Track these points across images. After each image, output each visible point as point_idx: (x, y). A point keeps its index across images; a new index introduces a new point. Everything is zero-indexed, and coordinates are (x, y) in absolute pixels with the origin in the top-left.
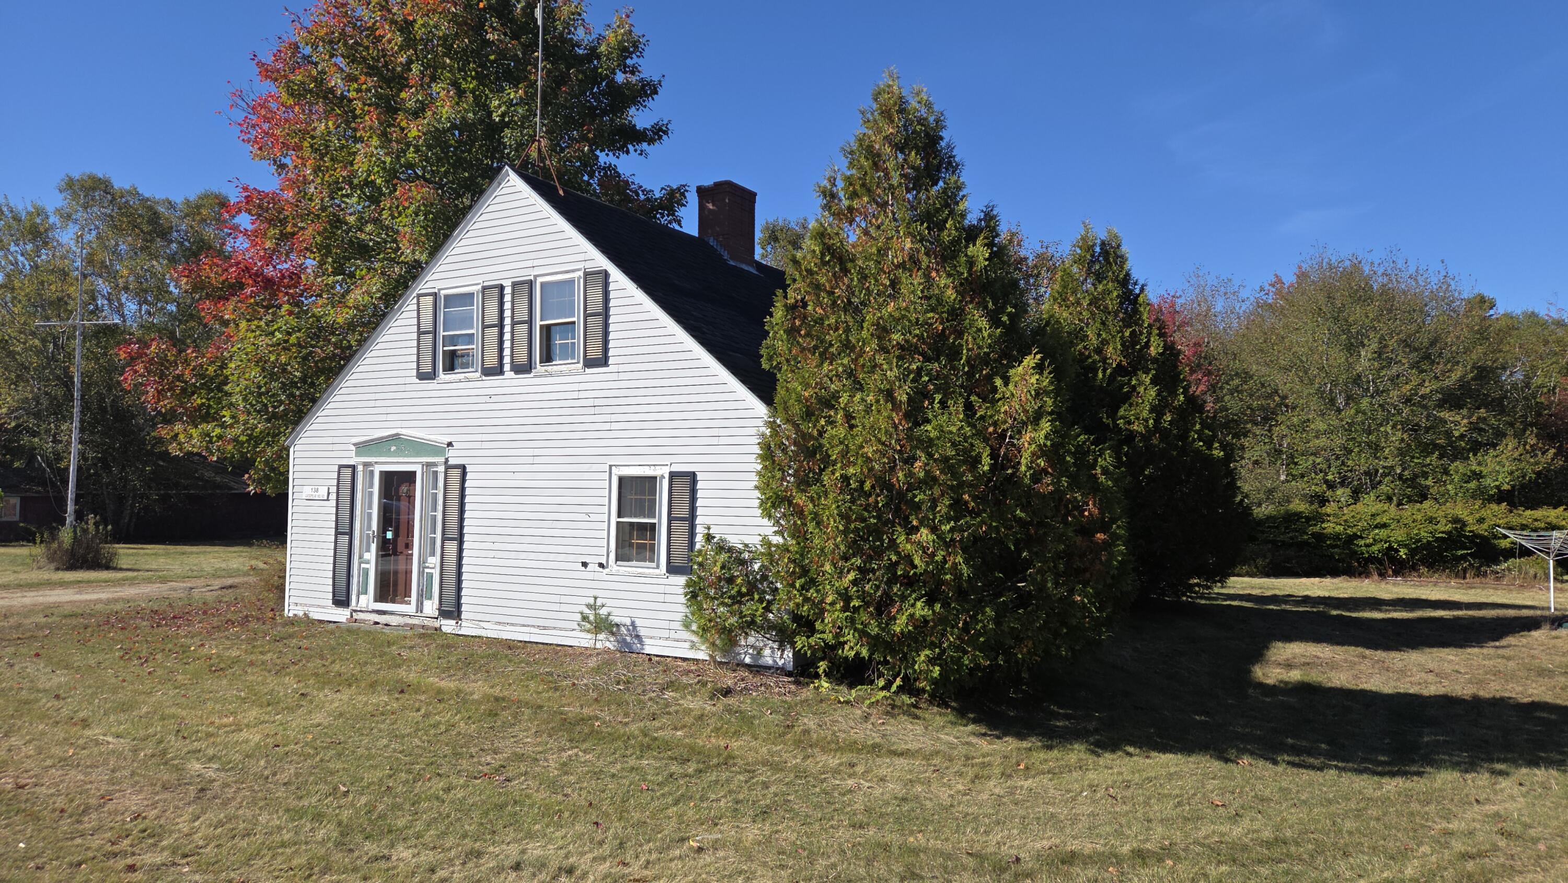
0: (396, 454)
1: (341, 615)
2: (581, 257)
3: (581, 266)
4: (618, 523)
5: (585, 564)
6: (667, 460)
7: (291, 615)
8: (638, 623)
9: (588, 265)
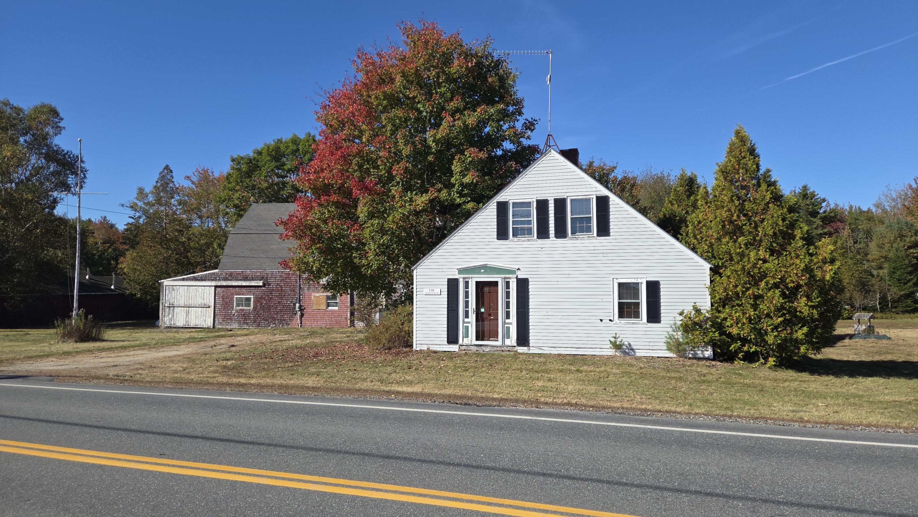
0: (483, 273)
1: (454, 348)
2: (594, 190)
3: (594, 193)
4: (619, 303)
5: (601, 320)
6: (644, 276)
7: (418, 349)
8: (632, 343)
9: (597, 193)
